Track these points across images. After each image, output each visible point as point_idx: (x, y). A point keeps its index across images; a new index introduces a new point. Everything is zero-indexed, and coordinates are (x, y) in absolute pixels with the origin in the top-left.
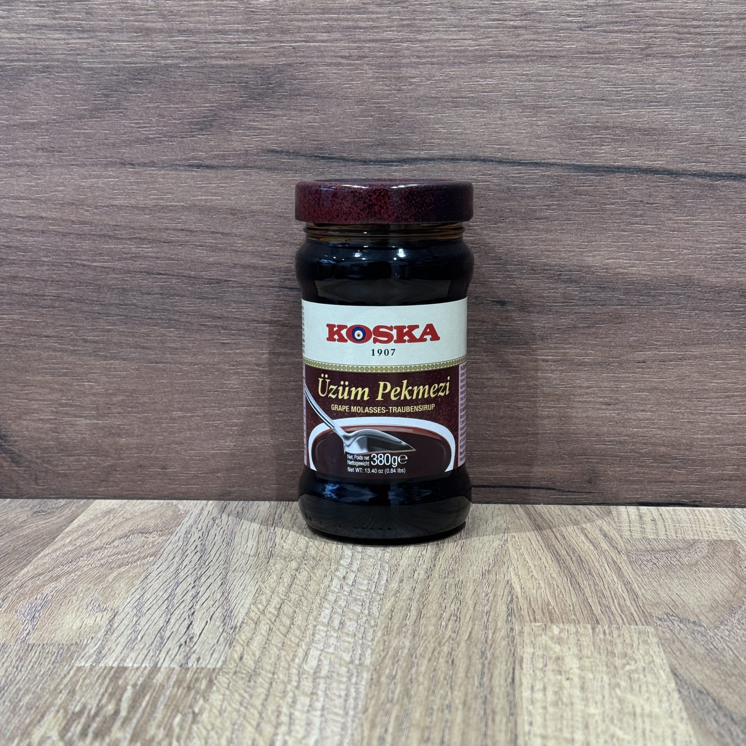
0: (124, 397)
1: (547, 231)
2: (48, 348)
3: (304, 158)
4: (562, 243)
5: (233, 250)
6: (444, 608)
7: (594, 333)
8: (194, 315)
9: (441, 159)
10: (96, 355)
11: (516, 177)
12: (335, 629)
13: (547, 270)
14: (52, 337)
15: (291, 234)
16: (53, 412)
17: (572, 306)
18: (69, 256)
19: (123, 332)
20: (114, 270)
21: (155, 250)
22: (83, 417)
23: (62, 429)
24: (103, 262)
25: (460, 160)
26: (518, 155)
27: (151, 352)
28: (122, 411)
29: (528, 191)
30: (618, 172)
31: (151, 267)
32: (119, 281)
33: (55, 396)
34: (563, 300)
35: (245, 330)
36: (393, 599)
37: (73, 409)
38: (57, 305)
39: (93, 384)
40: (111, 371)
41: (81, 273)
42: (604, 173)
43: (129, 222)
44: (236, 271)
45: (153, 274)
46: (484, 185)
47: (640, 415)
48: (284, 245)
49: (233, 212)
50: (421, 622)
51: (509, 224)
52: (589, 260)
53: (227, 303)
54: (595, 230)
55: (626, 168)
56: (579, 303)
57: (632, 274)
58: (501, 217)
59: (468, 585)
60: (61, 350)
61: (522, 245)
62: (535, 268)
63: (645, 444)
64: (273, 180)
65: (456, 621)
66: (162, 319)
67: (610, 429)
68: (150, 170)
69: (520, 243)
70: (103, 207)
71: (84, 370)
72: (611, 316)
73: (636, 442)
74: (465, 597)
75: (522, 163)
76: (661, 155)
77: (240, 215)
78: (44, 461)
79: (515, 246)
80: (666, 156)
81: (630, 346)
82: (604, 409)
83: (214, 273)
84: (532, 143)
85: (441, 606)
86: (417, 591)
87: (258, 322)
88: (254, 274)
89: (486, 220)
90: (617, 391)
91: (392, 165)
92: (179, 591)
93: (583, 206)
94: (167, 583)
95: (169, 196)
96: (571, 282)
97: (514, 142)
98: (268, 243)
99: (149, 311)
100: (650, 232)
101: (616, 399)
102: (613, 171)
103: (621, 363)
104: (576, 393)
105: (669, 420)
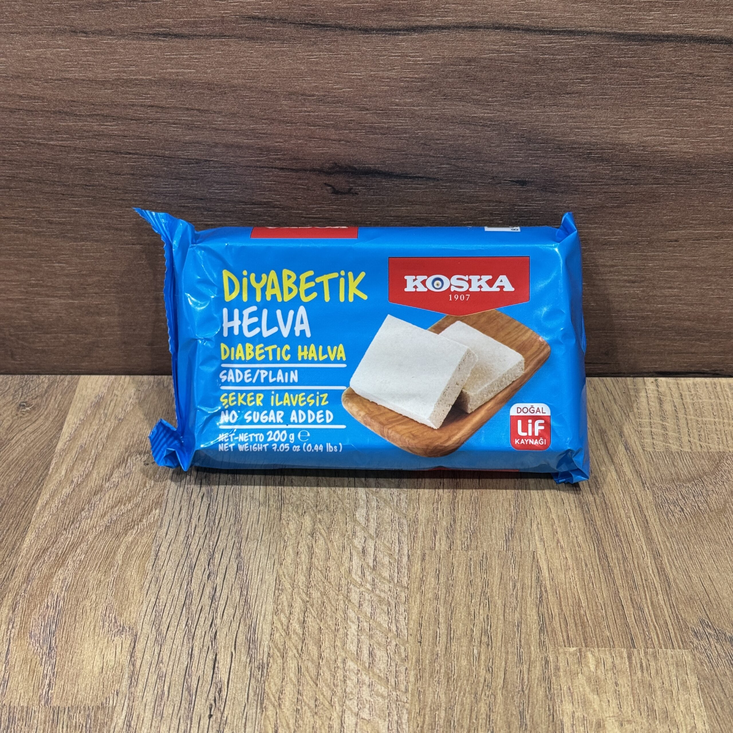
0: (101, 279)
1: (578, 107)
2: (9, 230)
3: (292, 26)
4: (594, 120)
5: (213, 128)
6: (472, 617)
7: (623, 213)
8: (172, 196)
9: (457, 27)
10: (64, 237)
11: (547, 47)
12: (365, 667)
13: (575, 148)
14: (12, 218)
15: (280, 111)
16: (22, 292)
17: (602, 185)
18: (21, 134)
19: (92, 213)
20: (75, 149)
21: (122, 128)
22: (56, 296)
23: (34, 308)
24: (62, 141)
25: (480, 27)
26: (550, 23)
27: (126, 234)
28: (100, 291)
29: (558, 62)
30: (667, 41)
31: (119, 146)
32: (83, 160)
33: (22, 277)
34: (591, 180)
35: (231, 211)
36: (418, 596)
37: (45, 289)
38: (12, 185)
39: (64, 265)
40: (82, 253)
41: (37, 152)
42: (650, 42)
43: (88, 97)
44: (217, 150)
45: (121, 153)
46: (507, 56)
47: (667, 292)
48: (272, 123)
49: (210, 86)
50: (453, 648)
51: (534, 99)
52: (625, 138)
53: (210, 184)
54: (635, 106)
55: (678, 37)
56: (609, 182)
57: (672, 152)
58: (524, 92)
59: (493, 564)
60: (23, 232)
61: (549, 122)
62: (562, 147)
63: (669, 319)
64: (256, 51)
65: (488, 645)
66: (135, 201)
67: (633, 305)
68: (108, 40)
69: (546, 119)
70: (55, 80)
71: (52, 252)
72: (644, 195)
73: (660, 318)
74: (492, 590)
75: (554, 31)
76: (720, 22)
77: (219, 91)
78: (18, 339)
79: (541, 123)
80: (726, 23)
81: (663, 225)
82: (627, 287)
83: (193, 153)
84: (567, 9)
85: (469, 614)
86: (442, 579)
87: (246, 203)
88: (238, 153)
89: (507, 95)
90: (644, 269)
91: (398, 34)
92: (195, 586)
93: (623, 79)
94: (180, 567)
95: (133, 68)
96: (602, 160)
97: (546, 7)
98: (252, 120)
99: (119, 192)
100: (697, 107)
101: (643, 277)
102: (661, 40)
103: (650, 242)
104: (598, 272)
105: (697, 296)
